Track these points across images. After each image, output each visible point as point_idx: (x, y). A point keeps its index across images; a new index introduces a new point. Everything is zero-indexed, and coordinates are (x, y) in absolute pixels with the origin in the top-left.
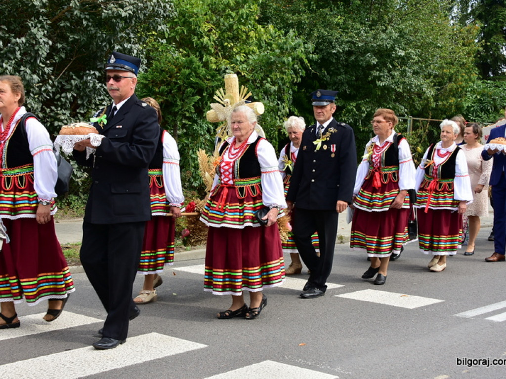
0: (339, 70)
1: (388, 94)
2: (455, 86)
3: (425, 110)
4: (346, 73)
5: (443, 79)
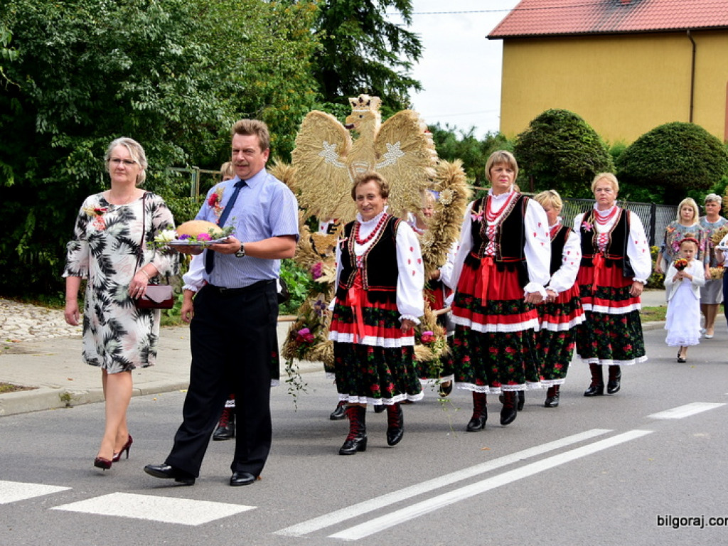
0: (60, 79)
1: (153, 125)
2: (277, 113)
3: (223, 155)
4: (73, 85)
5: (255, 99)
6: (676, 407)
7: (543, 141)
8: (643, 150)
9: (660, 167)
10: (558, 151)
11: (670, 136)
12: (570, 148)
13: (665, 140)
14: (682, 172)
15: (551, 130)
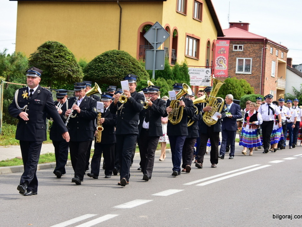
6: (127, 202)
7: (45, 58)
8: (97, 65)
9: (106, 74)
10: (53, 64)
11: (112, 57)
12: (59, 62)
13: (109, 59)
14: (118, 77)
15: (49, 52)
